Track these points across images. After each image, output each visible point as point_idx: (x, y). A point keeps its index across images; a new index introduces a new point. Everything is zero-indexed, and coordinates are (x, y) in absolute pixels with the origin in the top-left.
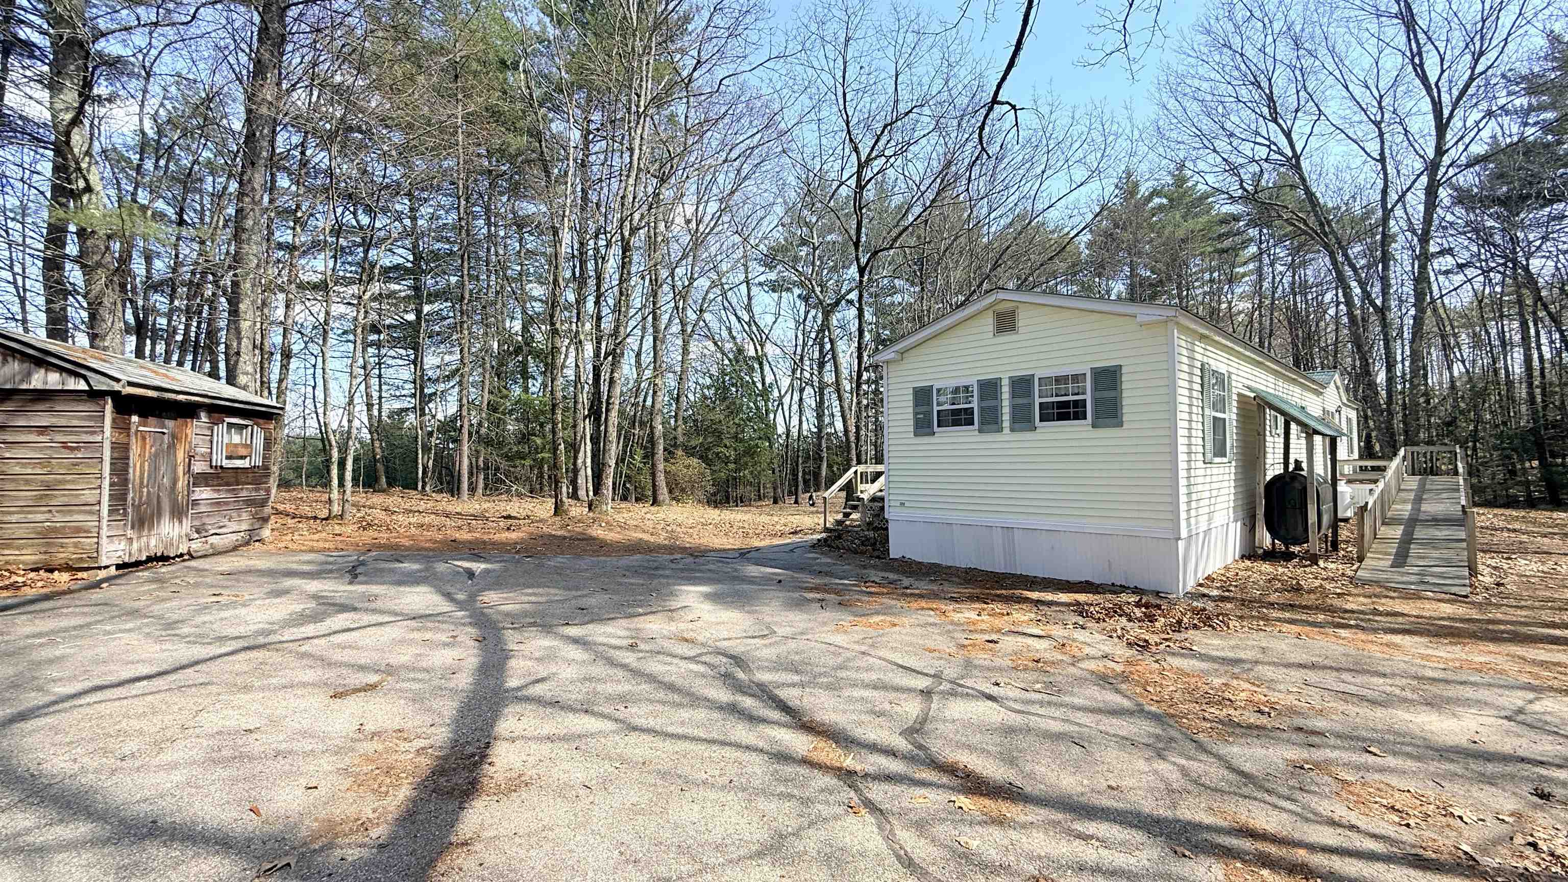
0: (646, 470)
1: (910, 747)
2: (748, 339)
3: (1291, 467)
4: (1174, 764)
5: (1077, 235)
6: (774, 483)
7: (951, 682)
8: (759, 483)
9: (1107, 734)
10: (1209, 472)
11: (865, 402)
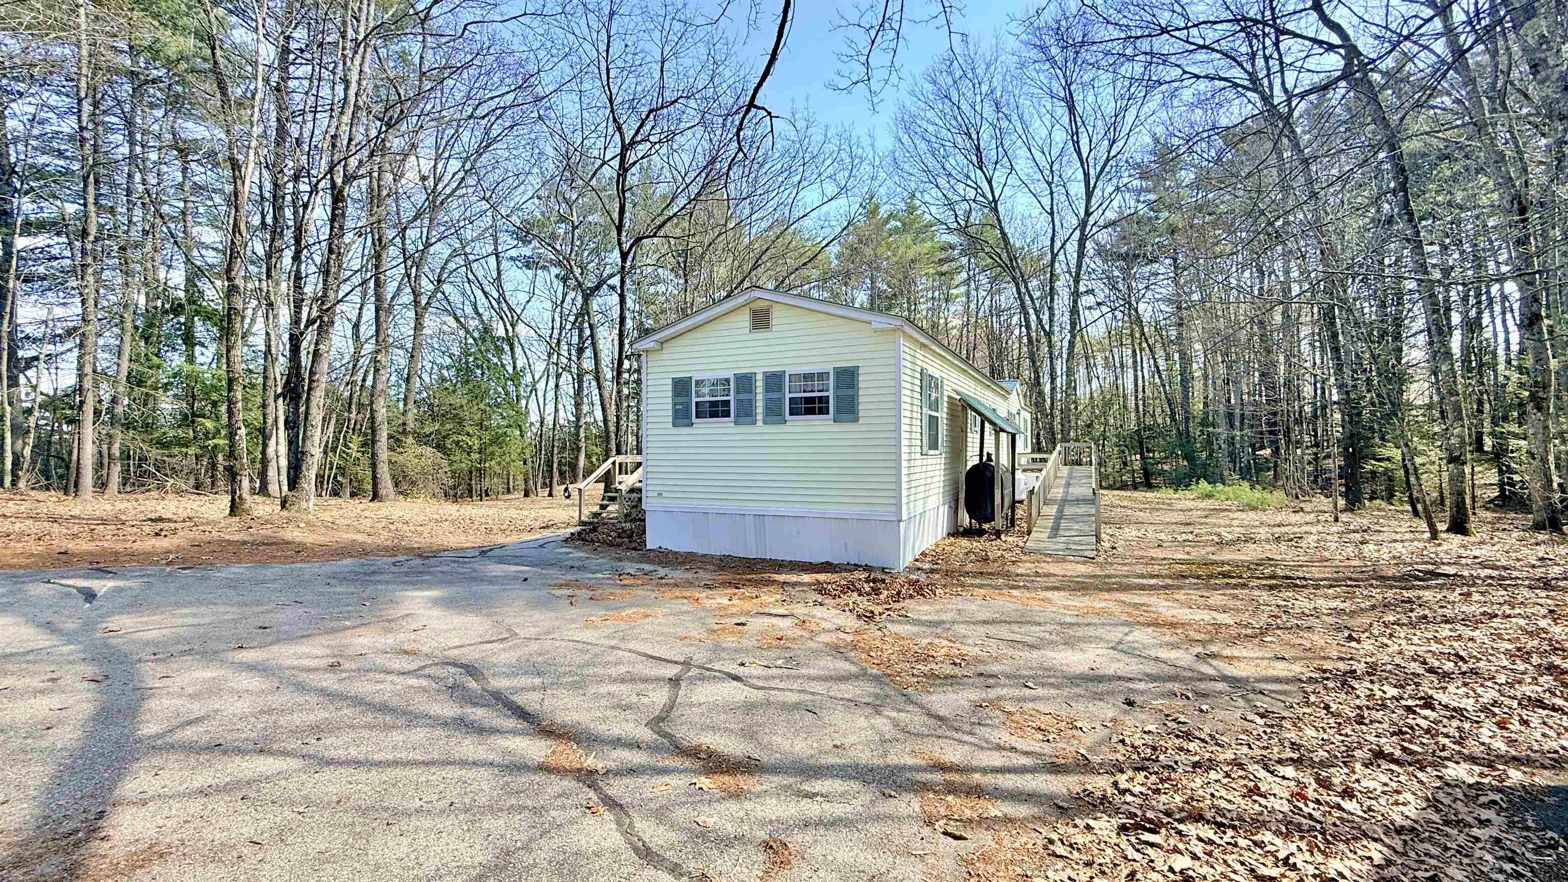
0: (365, 461)
1: (655, 736)
2: (496, 318)
3: (985, 458)
4: (887, 717)
5: (827, 245)
6: (526, 474)
7: (700, 667)
8: (508, 474)
9: (836, 699)
10: (925, 462)
11: (626, 391)
